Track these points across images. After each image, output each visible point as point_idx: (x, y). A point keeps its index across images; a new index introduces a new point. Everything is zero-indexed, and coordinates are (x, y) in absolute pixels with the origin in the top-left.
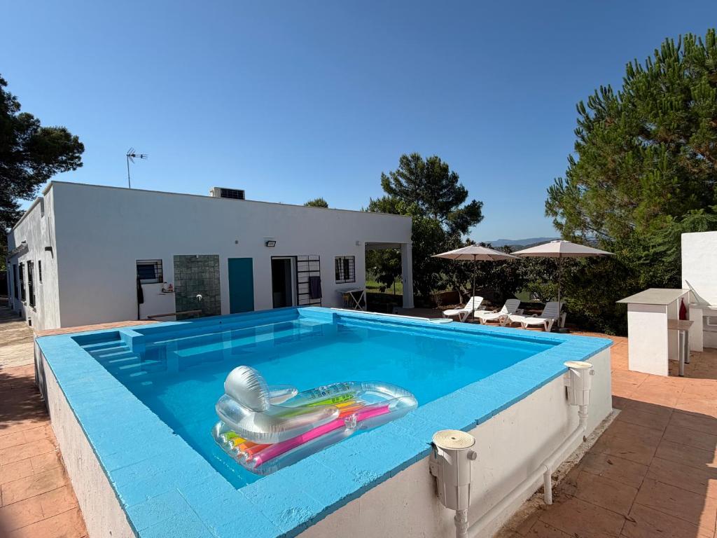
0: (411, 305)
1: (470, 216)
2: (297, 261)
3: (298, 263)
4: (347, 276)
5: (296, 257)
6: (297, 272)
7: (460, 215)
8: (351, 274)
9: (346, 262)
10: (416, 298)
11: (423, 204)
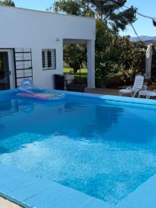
0: (94, 87)
1: (127, 17)
2: (14, 53)
3: (16, 54)
4: (50, 65)
5: (14, 49)
6: (15, 61)
7: (120, 16)
8: (52, 63)
9: (49, 53)
10: (96, 80)
11: (92, 7)
